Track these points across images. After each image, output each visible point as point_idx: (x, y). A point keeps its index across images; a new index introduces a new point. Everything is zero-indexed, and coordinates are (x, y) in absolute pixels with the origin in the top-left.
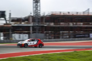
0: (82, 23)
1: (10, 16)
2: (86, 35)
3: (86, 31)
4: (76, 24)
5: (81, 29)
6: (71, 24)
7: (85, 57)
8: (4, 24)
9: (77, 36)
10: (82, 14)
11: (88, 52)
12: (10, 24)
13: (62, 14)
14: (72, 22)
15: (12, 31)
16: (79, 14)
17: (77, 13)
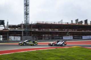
0: (57, 29)
1: (8, 24)
2: (60, 38)
3: (60, 35)
4: (54, 30)
5: (57, 33)
6: (50, 30)
7: (64, 52)
8: (4, 29)
9: (54, 38)
10: (58, 23)
11: (64, 49)
12: (8, 29)
13: (44, 23)
14: (51, 28)
15: (9, 34)
16: (55, 23)
17: (54, 22)
